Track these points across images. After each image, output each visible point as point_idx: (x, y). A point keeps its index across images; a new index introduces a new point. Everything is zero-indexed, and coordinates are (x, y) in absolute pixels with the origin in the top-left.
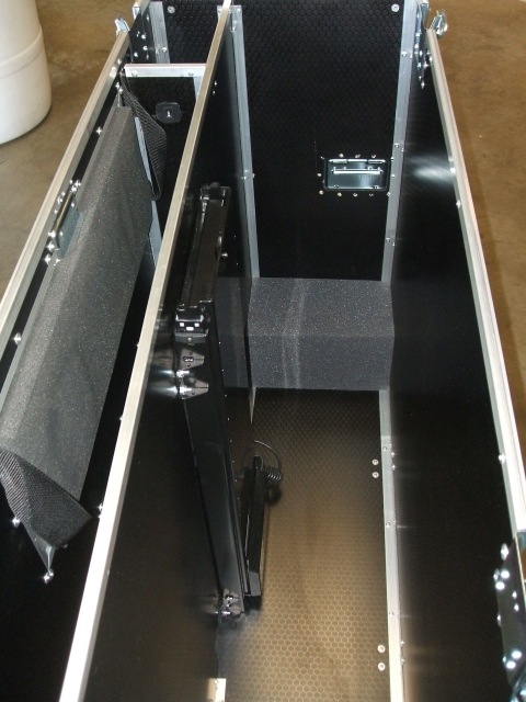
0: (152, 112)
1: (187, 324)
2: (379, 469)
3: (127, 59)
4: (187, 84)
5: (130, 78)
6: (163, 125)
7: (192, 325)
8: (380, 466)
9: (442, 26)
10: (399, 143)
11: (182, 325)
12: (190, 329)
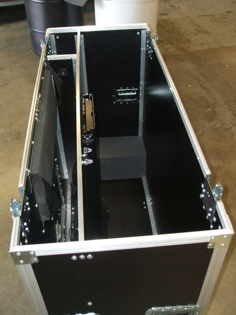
0: (57, 73)
1: (87, 137)
2: (146, 205)
3: (47, 54)
4: (70, 62)
5: (49, 61)
6: (61, 77)
7: (88, 137)
8: (146, 204)
9: (156, 38)
10: (142, 82)
11: (85, 137)
12: (87, 139)
